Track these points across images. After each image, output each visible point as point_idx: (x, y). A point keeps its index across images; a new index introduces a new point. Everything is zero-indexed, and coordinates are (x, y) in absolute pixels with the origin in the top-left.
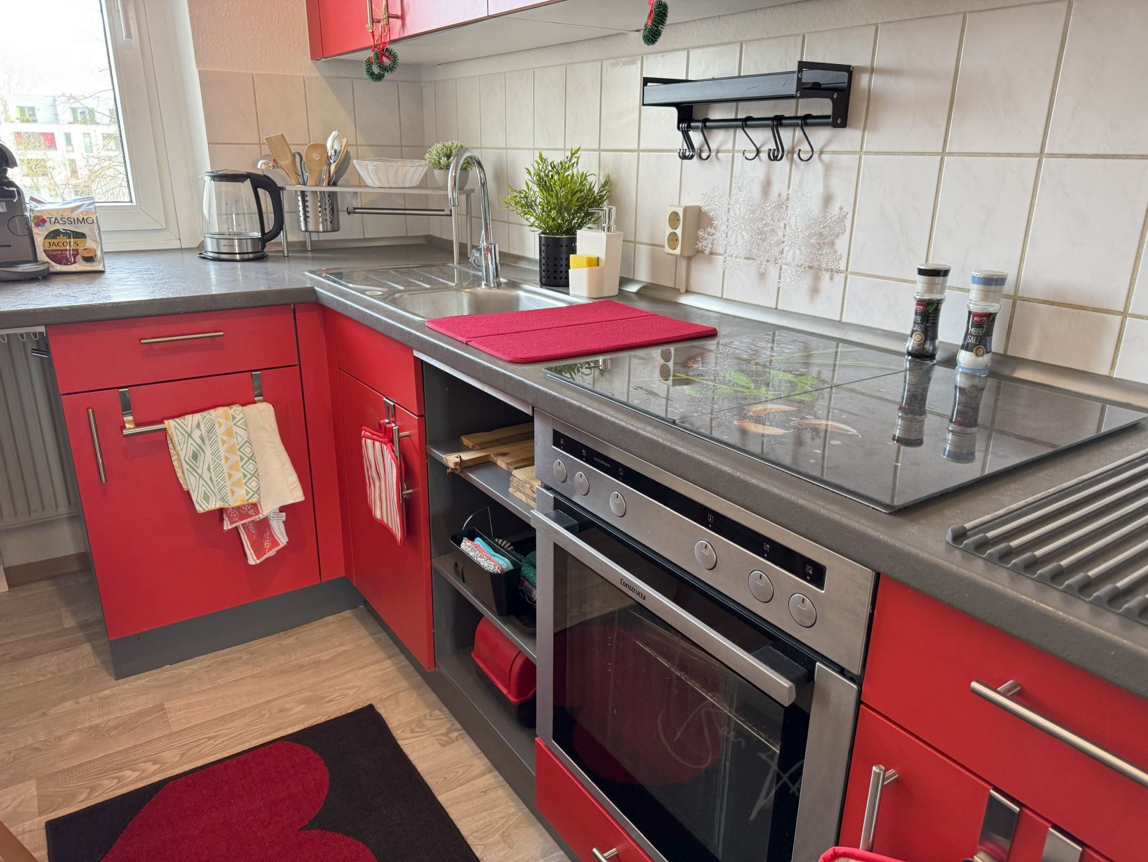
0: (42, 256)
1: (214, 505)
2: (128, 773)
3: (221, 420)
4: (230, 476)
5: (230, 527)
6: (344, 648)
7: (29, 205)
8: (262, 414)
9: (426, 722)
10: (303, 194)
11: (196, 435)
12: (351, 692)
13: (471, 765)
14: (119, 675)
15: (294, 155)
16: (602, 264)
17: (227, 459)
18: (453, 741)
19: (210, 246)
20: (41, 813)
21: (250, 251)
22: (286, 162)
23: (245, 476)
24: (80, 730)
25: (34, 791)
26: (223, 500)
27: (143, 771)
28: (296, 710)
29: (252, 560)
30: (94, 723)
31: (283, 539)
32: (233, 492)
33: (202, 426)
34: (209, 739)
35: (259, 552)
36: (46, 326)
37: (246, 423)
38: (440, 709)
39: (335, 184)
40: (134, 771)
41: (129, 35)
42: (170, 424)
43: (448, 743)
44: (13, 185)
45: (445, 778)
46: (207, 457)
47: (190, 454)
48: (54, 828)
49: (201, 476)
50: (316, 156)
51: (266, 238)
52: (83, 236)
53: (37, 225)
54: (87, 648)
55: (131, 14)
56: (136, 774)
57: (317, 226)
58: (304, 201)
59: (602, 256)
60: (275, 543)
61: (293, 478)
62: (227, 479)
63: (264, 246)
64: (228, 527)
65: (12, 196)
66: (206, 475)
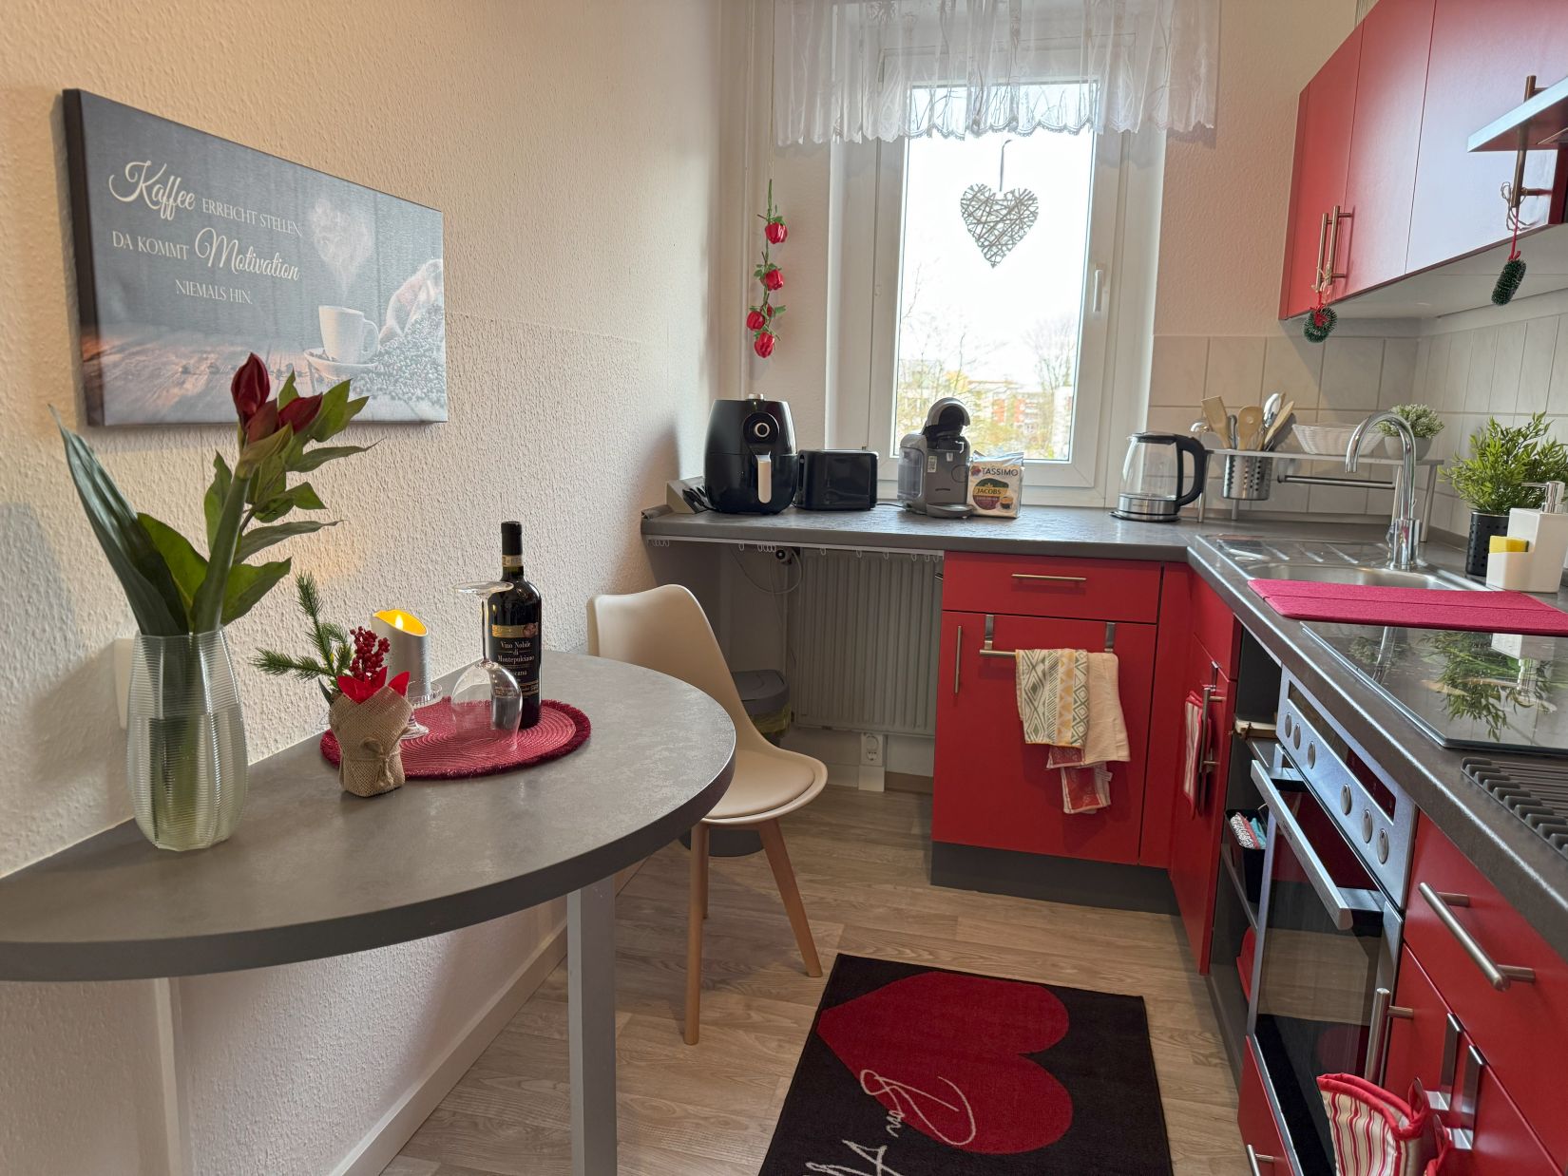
0: (970, 500)
1: (1041, 739)
2: (908, 951)
3: (1065, 660)
4: (1061, 715)
5: (1052, 767)
6: (1144, 943)
7: (972, 455)
8: (1106, 662)
9: (1191, 1037)
10: (1232, 458)
11: (1040, 668)
12: (1129, 980)
13: (1217, 1093)
14: (934, 883)
15: (1229, 419)
16: (1532, 549)
17: (1061, 698)
18: (1210, 1065)
19: (1122, 505)
20: (838, 948)
21: (1161, 513)
22: (1220, 425)
23: (1075, 719)
24: (889, 907)
25: (840, 932)
26: (1049, 737)
27: (920, 955)
28: (1068, 971)
29: (1068, 809)
30: (900, 907)
31: (1103, 801)
32: (1060, 732)
33: (1047, 661)
34: (982, 957)
35: (1076, 801)
36: (946, 551)
37: (1088, 669)
38: (1214, 1035)
39: (1272, 450)
40: (913, 951)
41: (1098, 308)
42: (1020, 654)
43: (1204, 1064)
44: (963, 439)
45: (1181, 1089)
46: (1046, 693)
47: (1030, 684)
48: (843, 960)
49: (1036, 709)
50: (1250, 420)
51: (1181, 501)
52: (1005, 485)
53: (973, 474)
54: (920, 854)
55: (1106, 289)
56: (914, 955)
57: (1241, 493)
58: (1232, 466)
59: (1533, 541)
60: (1095, 801)
61: (1122, 736)
62: (1057, 717)
63: (1177, 509)
64: (1050, 765)
65: (959, 448)
66: (1040, 709)
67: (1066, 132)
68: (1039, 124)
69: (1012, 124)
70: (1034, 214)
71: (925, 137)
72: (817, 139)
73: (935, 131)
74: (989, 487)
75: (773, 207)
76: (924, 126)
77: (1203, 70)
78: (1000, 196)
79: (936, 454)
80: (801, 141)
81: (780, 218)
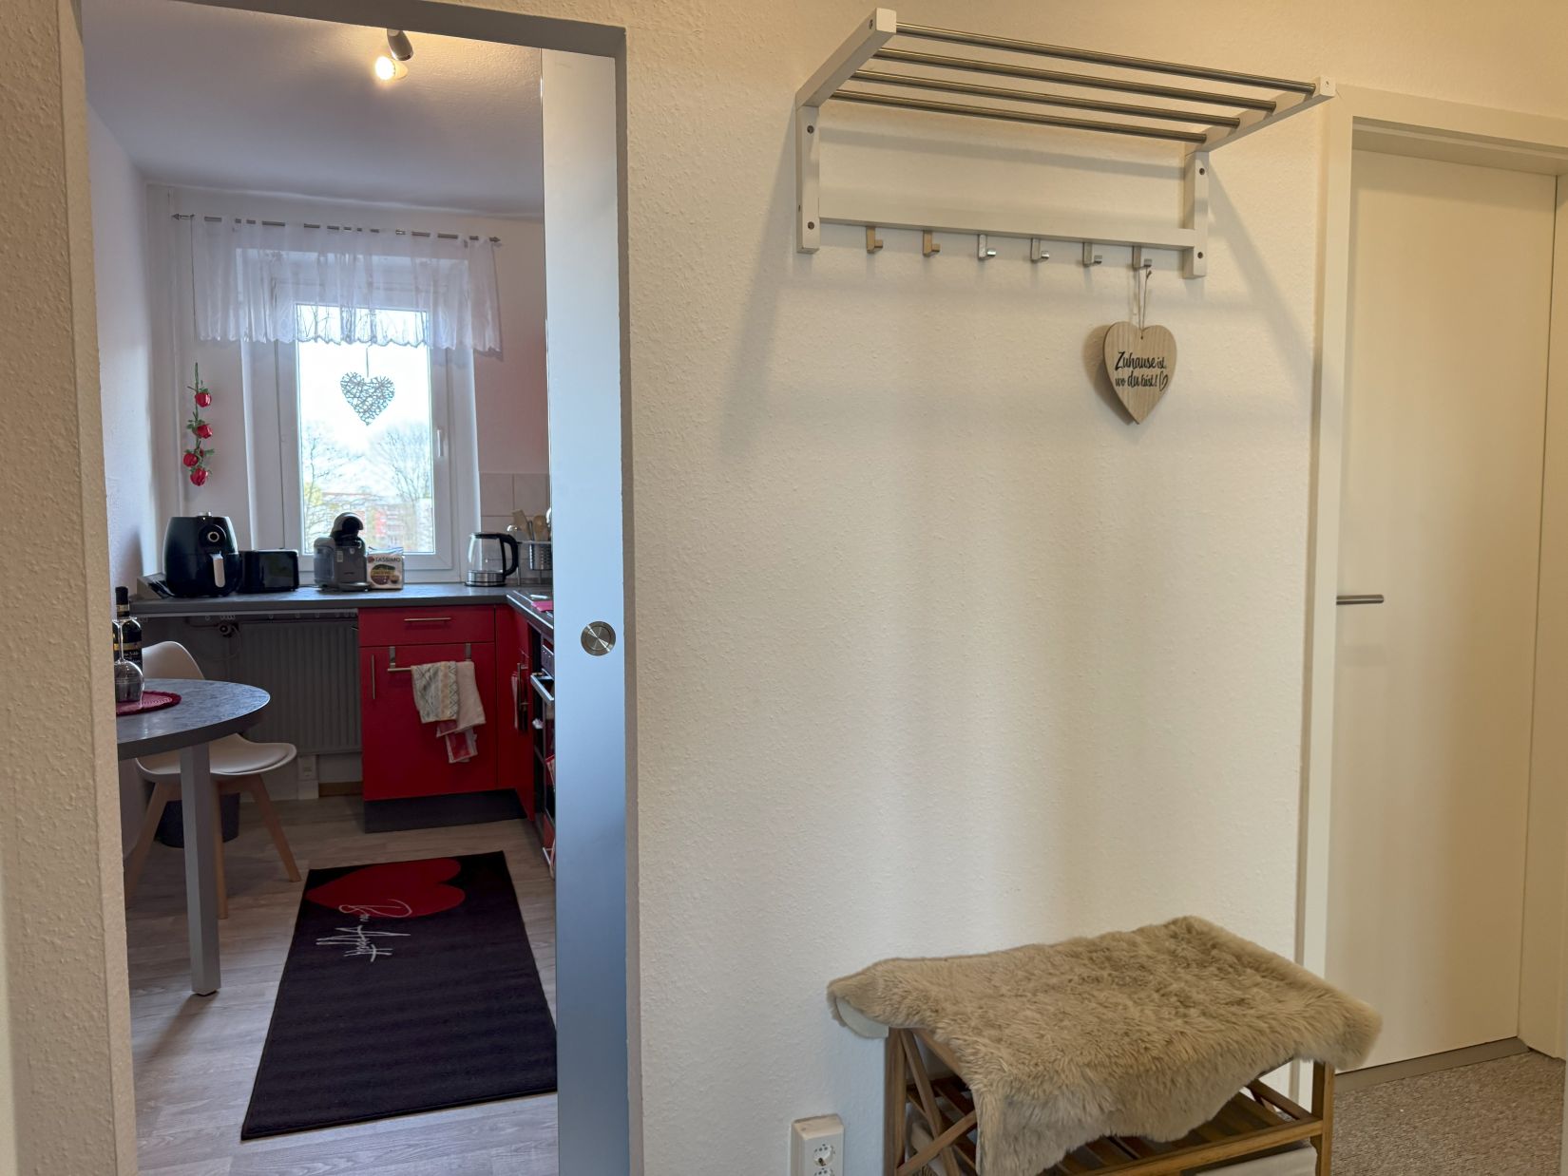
0: (369, 579)
1: (432, 719)
3: (442, 668)
4: (442, 702)
7: (367, 550)
8: (467, 667)
10: (533, 546)
11: (427, 675)
12: (494, 847)
14: (368, 831)
15: (528, 522)
17: (442, 691)
19: (471, 578)
20: (309, 868)
21: (494, 580)
22: (524, 527)
23: (451, 703)
24: (338, 847)
25: (309, 862)
26: (436, 716)
28: (459, 849)
29: (452, 760)
30: (346, 846)
31: (473, 752)
32: (443, 712)
33: (431, 671)
34: (406, 854)
35: (456, 755)
36: (359, 608)
37: (457, 671)
41: (442, 454)
42: (414, 668)
44: (360, 539)
46: (432, 690)
47: (422, 685)
48: (314, 872)
49: (426, 700)
50: (540, 523)
51: (506, 573)
52: (392, 568)
53: (369, 562)
54: (354, 821)
55: (446, 442)
57: (540, 566)
58: (533, 549)
60: (467, 753)
61: (480, 709)
62: (440, 704)
63: (504, 578)
64: (439, 735)
65: (357, 545)
66: (430, 701)
67: (408, 346)
68: (391, 340)
69: (373, 339)
70: (393, 393)
71: (313, 341)
72: (232, 337)
73: (319, 339)
74: (382, 570)
75: (200, 382)
76: (312, 334)
77: (490, 317)
78: (367, 380)
79: (342, 550)
80: (219, 339)
81: (206, 390)
